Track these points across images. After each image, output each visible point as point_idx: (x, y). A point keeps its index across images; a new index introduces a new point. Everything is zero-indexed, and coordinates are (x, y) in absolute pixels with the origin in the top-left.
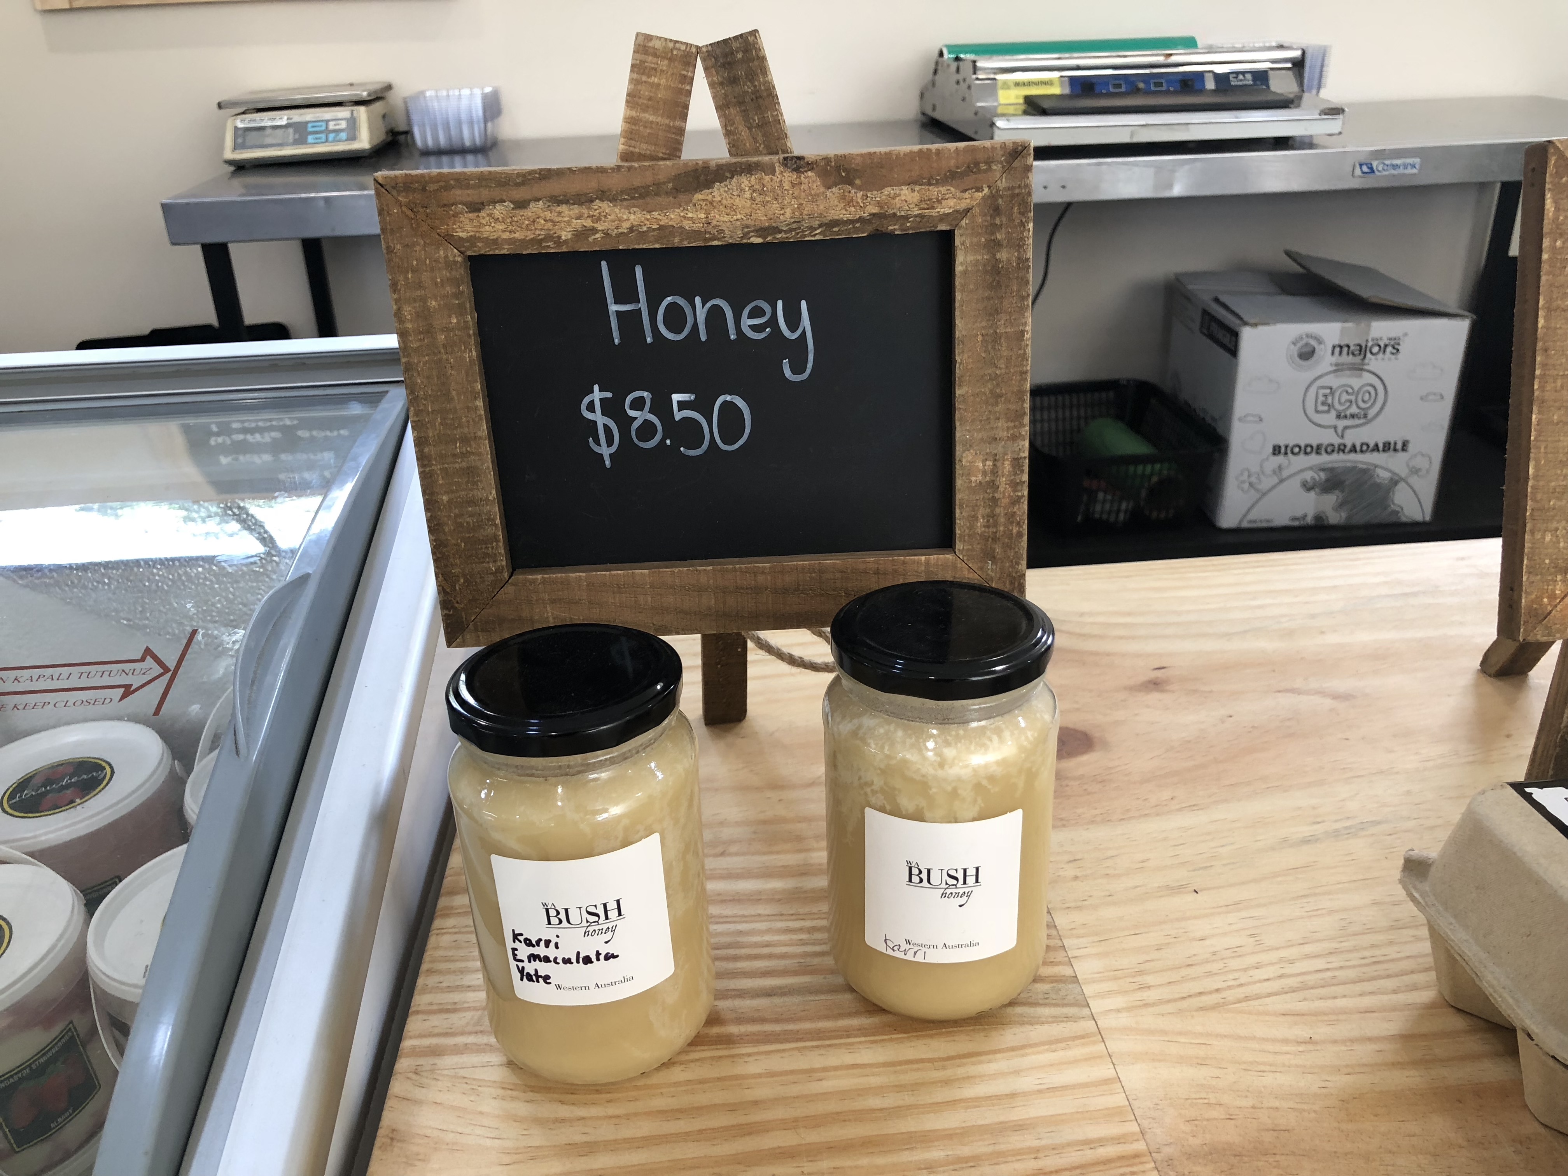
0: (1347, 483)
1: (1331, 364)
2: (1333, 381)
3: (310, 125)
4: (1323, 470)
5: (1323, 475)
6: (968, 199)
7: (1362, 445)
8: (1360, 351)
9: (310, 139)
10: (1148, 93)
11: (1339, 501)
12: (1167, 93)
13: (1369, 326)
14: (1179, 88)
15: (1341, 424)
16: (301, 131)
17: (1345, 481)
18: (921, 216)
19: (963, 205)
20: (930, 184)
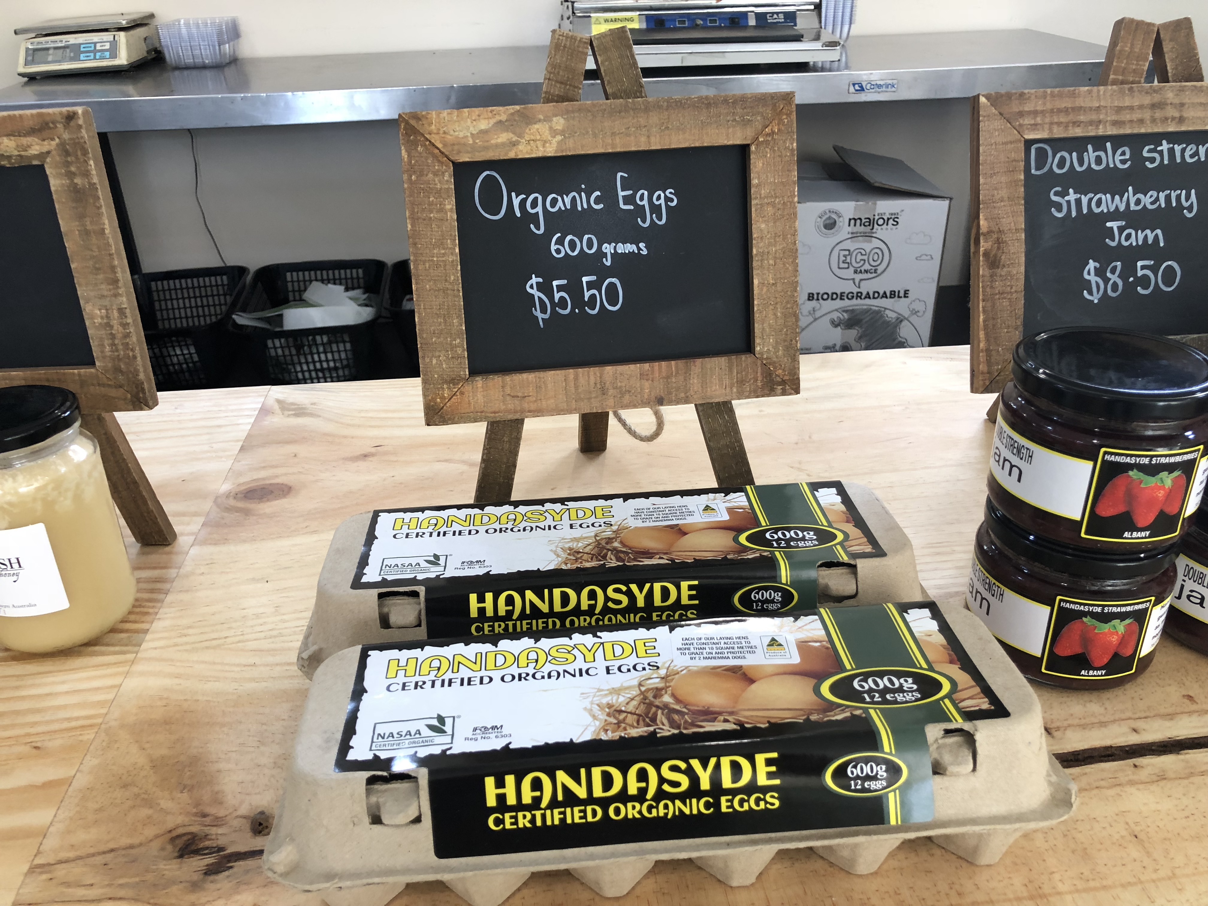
0: (864, 321)
1: (849, 233)
2: (849, 245)
3: (82, 46)
4: (846, 311)
5: (846, 315)
6: (46, 146)
7: (874, 292)
8: (870, 222)
9: (82, 57)
10: (705, 28)
11: (859, 335)
12: (719, 28)
13: (875, 204)
14: (728, 25)
15: (858, 277)
16: (76, 51)
17: (862, 320)
18: (20, 156)
19: (45, 150)
20: (20, 136)
